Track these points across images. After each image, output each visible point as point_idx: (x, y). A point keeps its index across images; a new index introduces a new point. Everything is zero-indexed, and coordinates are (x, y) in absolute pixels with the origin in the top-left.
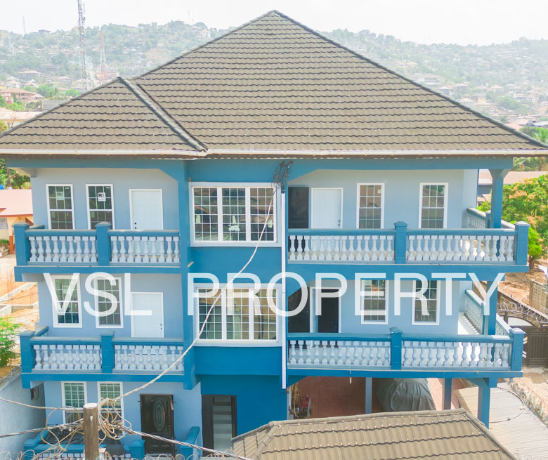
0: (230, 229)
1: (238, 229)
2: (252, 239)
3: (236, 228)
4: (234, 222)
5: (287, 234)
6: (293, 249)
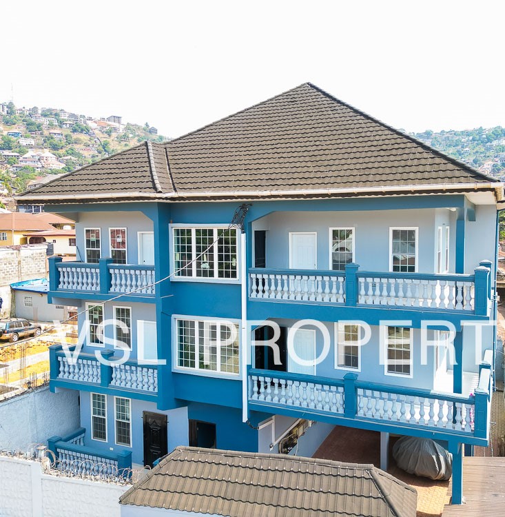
0: (202, 266)
1: (208, 267)
2: (219, 277)
3: (206, 266)
4: (205, 260)
5: (248, 272)
6: (254, 287)
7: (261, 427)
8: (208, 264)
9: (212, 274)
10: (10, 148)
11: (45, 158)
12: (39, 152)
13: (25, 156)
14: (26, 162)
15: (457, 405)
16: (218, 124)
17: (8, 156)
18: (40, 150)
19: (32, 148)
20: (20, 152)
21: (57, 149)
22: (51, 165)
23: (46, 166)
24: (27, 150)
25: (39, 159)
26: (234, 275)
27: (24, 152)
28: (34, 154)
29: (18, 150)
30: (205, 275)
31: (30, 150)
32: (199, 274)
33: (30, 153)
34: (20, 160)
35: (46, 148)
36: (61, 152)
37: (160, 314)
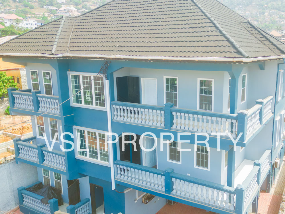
0: (87, 98)
1: (90, 99)
2: (96, 105)
4: (88, 95)
5: (111, 104)
6: (115, 113)
7: (125, 192)
8: (90, 97)
9: (92, 104)
10: (52, 5)
11: (71, 11)
12: (68, 7)
13: (60, 9)
14: (61, 13)
15: (232, 195)
16: (110, 3)
17: (52, 9)
18: (69, 6)
19: (64, 5)
20: (57, 7)
21: (78, 5)
22: (74, 15)
23: (72, 15)
24: (61, 6)
25: (68, 11)
26: (104, 105)
27: (60, 7)
28: (65, 8)
29: (56, 6)
30: (89, 104)
31: (63, 6)
32: (85, 103)
33: (63, 8)
34: (58, 11)
35: (71, 4)
36: (80, 7)
37: (64, 126)
